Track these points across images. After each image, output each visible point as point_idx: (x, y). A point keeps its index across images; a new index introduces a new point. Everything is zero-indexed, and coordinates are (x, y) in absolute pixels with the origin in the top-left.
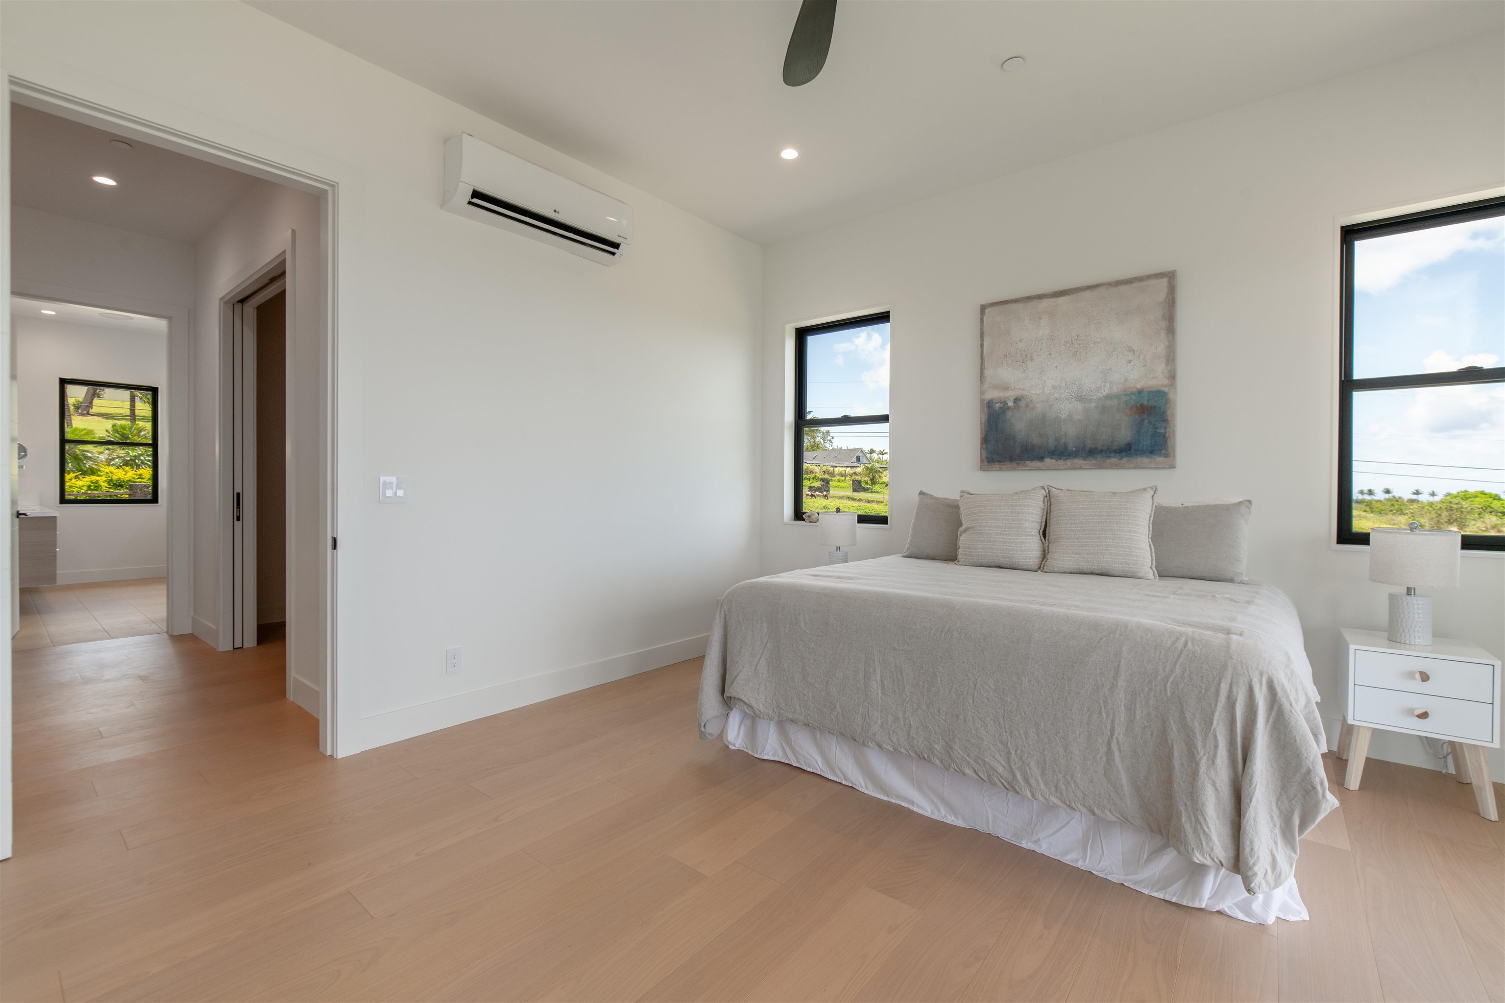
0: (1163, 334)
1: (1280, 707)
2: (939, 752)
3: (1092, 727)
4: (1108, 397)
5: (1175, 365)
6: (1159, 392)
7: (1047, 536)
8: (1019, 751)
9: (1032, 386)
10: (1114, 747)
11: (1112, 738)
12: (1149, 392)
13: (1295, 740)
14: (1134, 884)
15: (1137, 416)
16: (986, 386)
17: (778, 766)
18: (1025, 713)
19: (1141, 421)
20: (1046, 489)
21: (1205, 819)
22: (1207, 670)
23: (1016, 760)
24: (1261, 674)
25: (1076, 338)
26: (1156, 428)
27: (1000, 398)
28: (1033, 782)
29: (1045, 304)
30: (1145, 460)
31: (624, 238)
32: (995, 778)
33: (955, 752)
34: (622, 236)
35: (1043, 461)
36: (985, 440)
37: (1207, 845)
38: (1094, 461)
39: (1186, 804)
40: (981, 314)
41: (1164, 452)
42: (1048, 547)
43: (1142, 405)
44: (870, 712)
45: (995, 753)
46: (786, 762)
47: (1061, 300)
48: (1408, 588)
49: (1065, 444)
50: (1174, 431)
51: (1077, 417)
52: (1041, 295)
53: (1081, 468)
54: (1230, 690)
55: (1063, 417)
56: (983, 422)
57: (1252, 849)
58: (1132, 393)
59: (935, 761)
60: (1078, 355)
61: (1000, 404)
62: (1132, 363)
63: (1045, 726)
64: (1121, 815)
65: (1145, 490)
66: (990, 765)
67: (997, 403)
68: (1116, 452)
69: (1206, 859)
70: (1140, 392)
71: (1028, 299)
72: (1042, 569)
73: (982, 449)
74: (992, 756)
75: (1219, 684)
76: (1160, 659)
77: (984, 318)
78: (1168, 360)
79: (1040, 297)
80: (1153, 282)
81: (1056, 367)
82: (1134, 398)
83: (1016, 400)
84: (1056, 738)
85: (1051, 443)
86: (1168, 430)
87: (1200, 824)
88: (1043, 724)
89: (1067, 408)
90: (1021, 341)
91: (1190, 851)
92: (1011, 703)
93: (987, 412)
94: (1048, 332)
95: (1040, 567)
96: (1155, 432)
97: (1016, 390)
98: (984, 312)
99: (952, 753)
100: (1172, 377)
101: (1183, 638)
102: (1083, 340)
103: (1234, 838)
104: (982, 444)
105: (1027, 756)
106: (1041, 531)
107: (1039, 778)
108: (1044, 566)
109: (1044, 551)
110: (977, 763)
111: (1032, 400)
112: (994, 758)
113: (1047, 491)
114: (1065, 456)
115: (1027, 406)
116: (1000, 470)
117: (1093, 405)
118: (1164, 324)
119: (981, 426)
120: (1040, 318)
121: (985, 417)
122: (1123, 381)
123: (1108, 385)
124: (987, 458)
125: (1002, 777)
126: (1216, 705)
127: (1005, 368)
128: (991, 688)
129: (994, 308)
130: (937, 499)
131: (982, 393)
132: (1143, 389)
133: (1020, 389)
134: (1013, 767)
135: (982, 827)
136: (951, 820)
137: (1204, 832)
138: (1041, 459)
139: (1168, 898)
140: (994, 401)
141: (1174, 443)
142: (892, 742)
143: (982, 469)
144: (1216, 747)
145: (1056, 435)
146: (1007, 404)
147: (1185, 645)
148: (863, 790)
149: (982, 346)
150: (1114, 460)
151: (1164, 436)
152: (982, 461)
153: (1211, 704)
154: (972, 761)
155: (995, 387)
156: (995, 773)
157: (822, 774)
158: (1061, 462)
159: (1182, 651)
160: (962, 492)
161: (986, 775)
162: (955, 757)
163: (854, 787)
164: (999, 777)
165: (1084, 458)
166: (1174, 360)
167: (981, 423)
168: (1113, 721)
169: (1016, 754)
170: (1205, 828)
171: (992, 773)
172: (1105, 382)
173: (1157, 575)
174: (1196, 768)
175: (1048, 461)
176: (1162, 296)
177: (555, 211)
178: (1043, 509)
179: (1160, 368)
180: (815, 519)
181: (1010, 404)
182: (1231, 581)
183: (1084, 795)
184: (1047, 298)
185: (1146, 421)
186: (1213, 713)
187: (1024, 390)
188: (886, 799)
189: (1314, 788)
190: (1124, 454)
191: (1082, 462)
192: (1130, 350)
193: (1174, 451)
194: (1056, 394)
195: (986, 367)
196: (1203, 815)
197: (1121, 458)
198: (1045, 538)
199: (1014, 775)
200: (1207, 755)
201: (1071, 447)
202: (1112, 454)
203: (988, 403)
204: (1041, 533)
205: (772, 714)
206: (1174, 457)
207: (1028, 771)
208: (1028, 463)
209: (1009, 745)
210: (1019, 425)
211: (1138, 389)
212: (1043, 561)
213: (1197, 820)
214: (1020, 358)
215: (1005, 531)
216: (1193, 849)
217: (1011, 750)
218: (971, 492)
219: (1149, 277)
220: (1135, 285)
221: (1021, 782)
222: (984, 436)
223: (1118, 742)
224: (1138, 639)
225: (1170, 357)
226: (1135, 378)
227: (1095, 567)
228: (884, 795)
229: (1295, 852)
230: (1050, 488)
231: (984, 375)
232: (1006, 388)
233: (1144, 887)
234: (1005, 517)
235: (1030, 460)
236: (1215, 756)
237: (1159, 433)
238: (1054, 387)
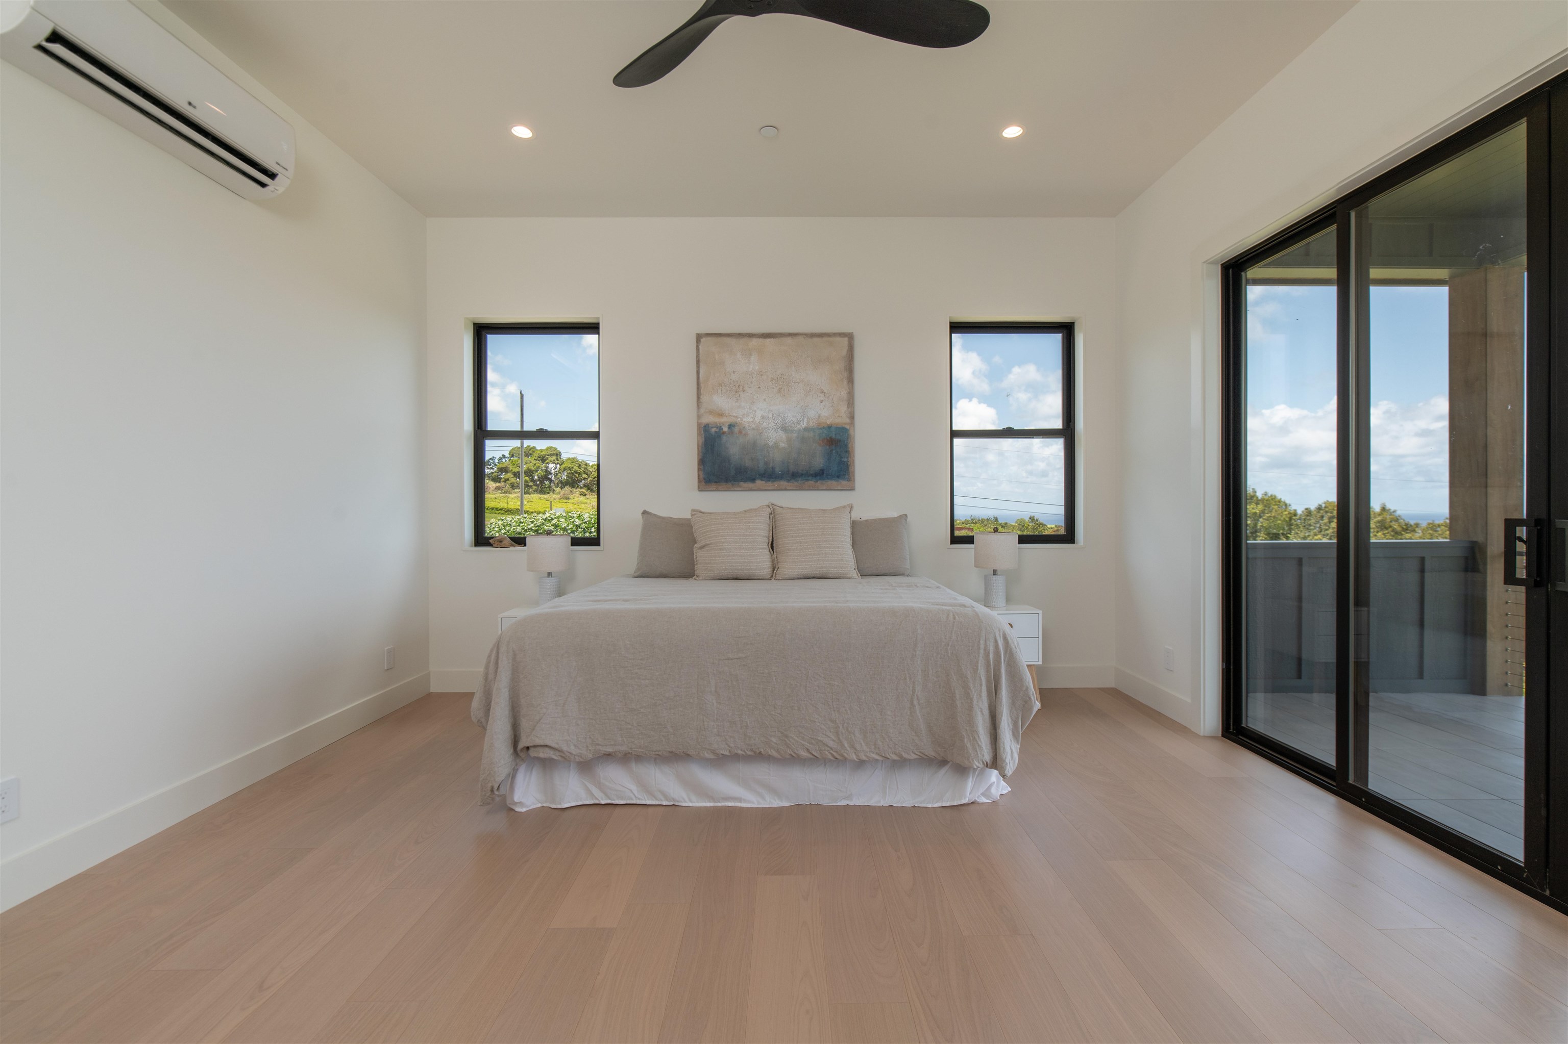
0: (845, 382)
1: (1011, 650)
2: (776, 743)
3: (900, 691)
4: (806, 429)
5: (854, 408)
6: (843, 428)
7: (774, 548)
8: (845, 724)
9: (744, 414)
10: (915, 702)
11: (914, 695)
12: (836, 428)
13: (1020, 670)
14: (921, 803)
15: (828, 447)
16: (702, 411)
17: (583, 810)
18: (849, 692)
19: (831, 451)
20: (771, 507)
21: (979, 736)
22: (971, 633)
23: (844, 731)
24: (999, 631)
25: (780, 376)
26: (841, 458)
27: (716, 423)
28: (858, 747)
29: (755, 342)
30: (833, 483)
31: (284, 168)
32: (826, 752)
33: (791, 739)
34: (281, 164)
35: (755, 482)
36: (702, 462)
37: (981, 754)
38: (796, 484)
39: (966, 730)
40: (697, 342)
41: (847, 477)
42: (777, 558)
43: (831, 438)
44: (706, 723)
45: (826, 731)
46: (592, 802)
47: (768, 341)
48: (994, 570)
49: (773, 468)
50: (853, 461)
51: (782, 445)
52: (751, 334)
53: (785, 490)
54: (986, 645)
55: (771, 444)
56: (700, 444)
57: (1004, 748)
58: (824, 428)
59: (772, 752)
60: (782, 391)
61: (715, 428)
62: (824, 403)
63: (865, 698)
64: (921, 752)
65: (844, 507)
66: (822, 742)
67: (713, 428)
68: (812, 476)
69: (980, 764)
70: (830, 427)
71: (740, 335)
72: (774, 577)
73: (699, 470)
74: (824, 734)
75: (979, 642)
76: (942, 631)
77: (700, 347)
78: (849, 403)
79: (751, 336)
80: (838, 339)
81: (765, 400)
82: (825, 432)
83: (731, 426)
84: (874, 705)
85: (761, 465)
86: (849, 459)
87: (976, 740)
88: (863, 697)
89: (774, 437)
90: (734, 372)
91: (971, 761)
92: (838, 686)
93: (704, 435)
94: (757, 368)
95: (772, 575)
96: (840, 460)
97: (730, 417)
98: (700, 341)
99: (788, 741)
100: (852, 417)
101: (951, 614)
102: (786, 379)
103: (992, 745)
104: (699, 465)
105: (852, 726)
106: (770, 544)
107: (862, 741)
108: (776, 574)
109: (773, 561)
110: (811, 743)
111: (744, 427)
112: (825, 735)
113: (772, 509)
114: (773, 478)
115: (740, 432)
116: (717, 490)
117: (795, 435)
118: (846, 374)
119: (698, 448)
120: (751, 355)
121: (702, 440)
122: (817, 417)
123: (806, 419)
124: (704, 479)
125: (832, 749)
126: (979, 656)
127: (720, 395)
128: (821, 677)
129: (709, 338)
130: (663, 518)
131: (699, 417)
132: (832, 425)
133: (734, 416)
134: (841, 738)
135: (804, 801)
136: (776, 803)
137: (979, 745)
138: (753, 480)
139: (944, 804)
140: (710, 425)
141: (854, 470)
142: (729, 746)
143: (700, 489)
144: (981, 685)
145: (766, 459)
146: (722, 429)
147: (954, 618)
148: (686, 804)
149: (698, 372)
150: (811, 483)
151: (847, 464)
152: (699, 481)
153: (976, 657)
154: (806, 743)
155: (711, 412)
156: (826, 748)
157: (639, 802)
158: (770, 483)
159: (954, 622)
160: (693, 510)
161: (818, 752)
162: (791, 744)
163: (676, 804)
164: (829, 749)
165: (788, 481)
166: (853, 404)
167: (698, 444)
168: (914, 682)
169: (843, 727)
170: (979, 743)
171: (824, 749)
172: (804, 417)
173: (859, 575)
174: (971, 702)
175: (759, 483)
176: (844, 352)
177: (190, 104)
178: (769, 525)
179: (844, 409)
180: (507, 544)
181: (725, 429)
182: (903, 575)
183: (895, 744)
184: (756, 338)
185: (834, 451)
186: (977, 662)
187: (737, 417)
188: (712, 804)
189: (1030, 698)
190: (818, 478)
191: (787, 483)
192: (823, 392)
193: (854, 476)
194: (765, 424)
195: (702, 393)
196: (977, 734)
197: (817, 481)
198: (773, 550)
199: (843, 745)
200: (976, 692)
201: (778, 470)
202: (810, 478)
203: (705, 426)
204: (770, 546)
205: (586, 753)
206: (854, 481)
207: (853, 738)
208: (742, 484)
209: (837, 721)
210: (733, 449)
211: (828, 425)
212: (774, 571)
213: (974, 739)
214: (733, 388)
215: (742, 545)
216: (973, 760)
217: (839, 725)
218: (703, 510)
219: (835, 335)
220: (825, 339)
221: (848, 749)
222: (701, 457)
223: (918, 699)
224: (925, 618)
225: (851, 402)
226: (826, 415)
227: (817, 572)
228: (710, 802)
229: (1018, 744)
230: (775, 507)
231: (701, 400)
232: (721, 415)
233: (927, 803)
234: (741, 533)
235: (743, 482)
236: (981, 691)
237: (844, 461)
238: (763, 417)
